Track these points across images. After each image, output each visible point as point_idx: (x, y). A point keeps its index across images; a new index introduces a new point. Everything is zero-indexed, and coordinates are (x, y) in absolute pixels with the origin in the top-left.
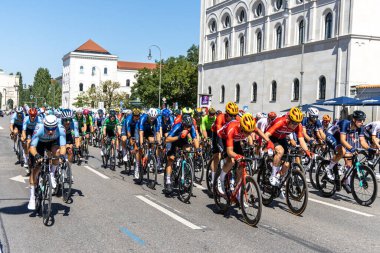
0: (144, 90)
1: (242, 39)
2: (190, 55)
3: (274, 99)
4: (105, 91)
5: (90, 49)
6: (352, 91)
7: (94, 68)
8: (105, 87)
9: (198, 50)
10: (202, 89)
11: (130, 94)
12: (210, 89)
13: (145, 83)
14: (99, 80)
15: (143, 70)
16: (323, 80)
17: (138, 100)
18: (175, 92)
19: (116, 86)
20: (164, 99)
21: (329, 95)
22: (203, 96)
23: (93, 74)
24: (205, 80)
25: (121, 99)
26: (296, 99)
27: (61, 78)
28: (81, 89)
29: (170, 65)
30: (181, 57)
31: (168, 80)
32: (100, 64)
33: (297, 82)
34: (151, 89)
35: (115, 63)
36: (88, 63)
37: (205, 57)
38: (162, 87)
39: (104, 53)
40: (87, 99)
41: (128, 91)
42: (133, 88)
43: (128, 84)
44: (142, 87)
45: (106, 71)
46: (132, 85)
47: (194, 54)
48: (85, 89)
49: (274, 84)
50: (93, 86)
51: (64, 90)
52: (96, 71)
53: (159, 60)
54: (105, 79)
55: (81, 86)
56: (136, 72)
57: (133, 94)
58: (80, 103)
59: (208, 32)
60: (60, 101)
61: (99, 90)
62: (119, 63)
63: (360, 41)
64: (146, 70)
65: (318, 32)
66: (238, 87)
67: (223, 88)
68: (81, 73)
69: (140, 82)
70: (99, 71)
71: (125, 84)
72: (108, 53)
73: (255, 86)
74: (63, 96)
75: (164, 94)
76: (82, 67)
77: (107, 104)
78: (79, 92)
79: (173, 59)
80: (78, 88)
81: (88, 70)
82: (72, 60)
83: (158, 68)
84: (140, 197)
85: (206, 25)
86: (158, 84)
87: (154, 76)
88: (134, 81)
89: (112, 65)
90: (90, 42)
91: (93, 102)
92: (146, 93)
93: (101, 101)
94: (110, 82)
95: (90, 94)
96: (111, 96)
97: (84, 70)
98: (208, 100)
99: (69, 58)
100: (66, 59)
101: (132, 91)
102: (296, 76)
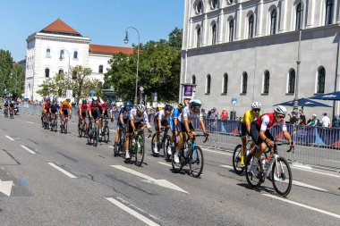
0: (119, 78)
1: (232, 22)
2: (172, 39)
3: (266, 92)
4: (74, 78)
5: (58, 30)
7: (62, 52)
8: (75, 73)
9: (181, 33)
10: (185, 78)
11: (103, 82)
12: (194, 78)
13: (120, 69)
14: (67, 65)
15: (118, 54)
16: (322, 71)
17: (112, 88)
18: (155, 80)
19: (88, 72)
20: (142, 89)
21: (329, 89)
22: (186, 86)
23: (61, 58)
24: (188, 68)
25: (92, 87)
26: (292, 91)
27: (24, 62)
28: (47, 75)
29: (149, 50)
30: (162, 41)
31: (147, 67)
32: (70, 47)
33: (292, 73)
34: (126, 77)
35: (87, 46)
36: (56, 46)
37: (190, 42)
38: (140, 74)
40: (53, 86)
41: (101, 78)
42: (106, 76)
43: (101, 71)
44: (117, 74)
45: (76, 55)
46: (105, 71)
47: (176, 38)
48: (52, 75)
49: (267, 74)
50: (61, 71)
51: (27, 76)
52: (65, 55)
53: (137, 44)
54: (74, 64)
55: (47, 71)
56: (109, 58)
57: (107, 82)
58: (45, 91)
59: (193, 15)
60: (23, 89)
61: (68, 76)
62: (90, 45)
64: (122, 55)
65: (317, 16)
66: (226, 77)
67: (209, 77)
68: (48, 57)
69: (115, 69)
70: (68, 55)
71: (97, 70)
72: (79, 35)
73: (245, 76)
74: (27, 82)
75: (142, 82)
76: (48, 50)
77: (77, 93)
78: (45, 79)
79: (152, 43)
80: (44, 73)
81: (55, 54)
82: (37, 41)
83: (136, 54)
84: (111, 200)
85: (191, 6)
86: (135, 70)
87: (131, 62)
88: (107, 67)
89: (83, 49)
90: (58, 22)
91: (60, 90)
92: (121, 81)
93: (69, 88)
94: (80, 68)
95: (57, 80)
96: (81, 83)
97: (51, 53)
98: (191, 91)
99: (34, 39)
100: (31, 40)
101: (106, 78)
102: (292, 66)
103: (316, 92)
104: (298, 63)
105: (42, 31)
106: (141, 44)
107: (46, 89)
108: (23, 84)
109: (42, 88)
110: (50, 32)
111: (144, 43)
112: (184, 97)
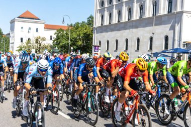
0: (60, 42)
2: (89, 21)
4: (37, 43)
5: (27, 17)
6: (184, 45)
7: (30, 29)
8: (37, 40)
9: (93, 18)
10: (95, 42)
11: (52, 45)
12: (100, 42)
13: (61, 38)
14: (33, 35)
15: (60, 30)
16: (167, 38)
17: (57, 48)
18: (80, 43)
19: (44, 39)
20: (72, 48)
21: (170, 47)
22: (95, 46)
23: (29, 32)
25: (46, 48)
26: (151, 49)
27: (9, 34)
28: (22, 41)
29: (76, 27)
30: (83, 22)
31: (75, 36)
32: (34, 26)
33: (151, 39)
34: (64, 42)
35: (43, 26)
36: (26, 25)
37: (97, 23)
38: (71, 40)
39: (36, 19)
40: (25, 47)
41: (51, 43)
42: (54, 41)
43: (51, 39)
44: (59, 41)
45: (37, 30)
46: (53, 39)
47: (91, 21)
49: (138, 40)
50: (29, 39)
51: (11, 42)
54: (36, 35)
55: (22, 39)
56: (55, 31)
57: (54, 45)
59: (99, 8)
60: (8, 49)
61: (33, 42)
62: (45, 25)
63: (189, 15)
64: (61, 30)
65: (164, 8)
66: (117, 41)
67: (108, 42)
68: (22, 31)
69: (58, 38)
71: (49, 39)
72: (39, 19)
73: (127, 41)
74: (11, 45)
75: (73, 45)
76: (22, 28)
77: (38, 51)
78: (20, 43)
79: (78, 23)
80: (20, 41)
82: (16, 24)
83: (69, 29)
85: (98, 4)
86: (68, 38)
87: (67, 34)
88: (54, 37)
89: (41, 27)
90: (27, 12)
92: (61, 44)
93: (34, 48)
94: (40, 37)
95: (27, 44)
96: (40, 46)
97: (24, 30)
98: (98, 49)
99: (14, 22)
100: (12, 22)
101: (53, 43)
102: (151, 35)
103: (164, 49)
104: (153, 34)
105: (19, 17)
106: (71, 25)
107: (21, 49)
108: (8, 46)
109: (19, 48)
110: (23, 18)
111: (73, 24)
112: (94, 52)
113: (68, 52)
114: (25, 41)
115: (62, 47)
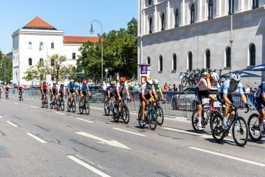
0: (88, 62)
2: (130, 27)
4: (52, 64)
5: (37, 26)
7: (41, 44)
8: (53, 60)
10: (142, 60)
11: (76, 67)
12: (149, 59)
13: (88, 55)
14: (47, 54)
15: (88, 43)
16: (252, 48)
17: (83, 72)
18: (117, 63)
19: (63, 59)
20: (106, 70)
22: (142, 66)
23: (40, 49)
25: (68, 71)
27: (11, 54)
28: (30, 64)
29: (112, 37)
30: (122, 30)
31: (110, 52)
32: (47, 40)
34: (93, 61)
35: (61, 39)
36: (36, 39)
37: (143, 31)
38: (104, 58)
39: (50, 29)
40: (36, 73)
41: (74, 63)
42: (78, 61)
43: (74, 57)
44: (86, 60)
45: (53, 46)
46: (77, 58)
47: (133, 28)
50: (41, 60)
51: (14, 65)
52: (44, 46)
53: (101, 34)
54: (52, 53)
55: (30, 60)
56: (80, 46)
57: (79, 67)
58: (29, 77)
59: (145, 7)
60: (11, 76)
61: (47, 63)
62: (65, 37)
64: (90, 43)
66: (175, 57)
67: (161, 58)
68: (30, 48)
69: (84, 55)
70: (47, 45)
71: (71, 57)
72: (54, 29)
73: (190, 55)
74: (14, 71)
75: (107, 65)
76: (30, 43)
77: (55, 77)
78: (29, 67)
79: (114, 32)
80: (28, 63)
81: (36, 46)
82: (21, 37)
83: (100, 42)
86: (100, 56)
87: (97, 49)
88: (79, 54)
89: (58, 40)
90: (37, 19)
91: (42, 76)
92: (90, 65)
93: (49, 73)
94: (57, 56)
95: (38, 67)
96: (58, 69)
97: (33, 45)
98: (146, 70)
99: (18, 34)
100: (16, 35)
101: (78, 63)
102: (228, 44)
103: (249, 65)
104: (231, 42)
105: (24, 28)
106: (104, 35)
107: (30, 75)
108: (11, 72)
109: (27, 74)
110: (31, 28)
111: (107, 33)
112: (141, 75)
113: (100, 77)
114: (35, 62)
115: (91, 69)
